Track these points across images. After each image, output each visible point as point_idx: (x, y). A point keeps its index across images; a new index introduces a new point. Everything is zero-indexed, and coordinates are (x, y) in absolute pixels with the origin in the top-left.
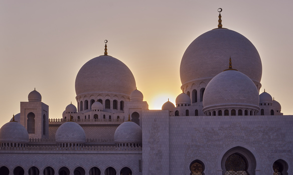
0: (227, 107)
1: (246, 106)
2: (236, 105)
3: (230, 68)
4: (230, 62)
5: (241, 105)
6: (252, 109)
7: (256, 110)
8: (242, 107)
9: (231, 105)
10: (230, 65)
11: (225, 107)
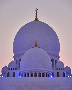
0: (32, 71)
1: (43, 70)
2: (37, 70)
3: (36, 46)
4: (36, 42)
5: (40, 70)
6: (47, 73)
7: (49, 73)
8: (41, 71)
9: (34, 70)
10: (36, 44)
11: (31, 71)
